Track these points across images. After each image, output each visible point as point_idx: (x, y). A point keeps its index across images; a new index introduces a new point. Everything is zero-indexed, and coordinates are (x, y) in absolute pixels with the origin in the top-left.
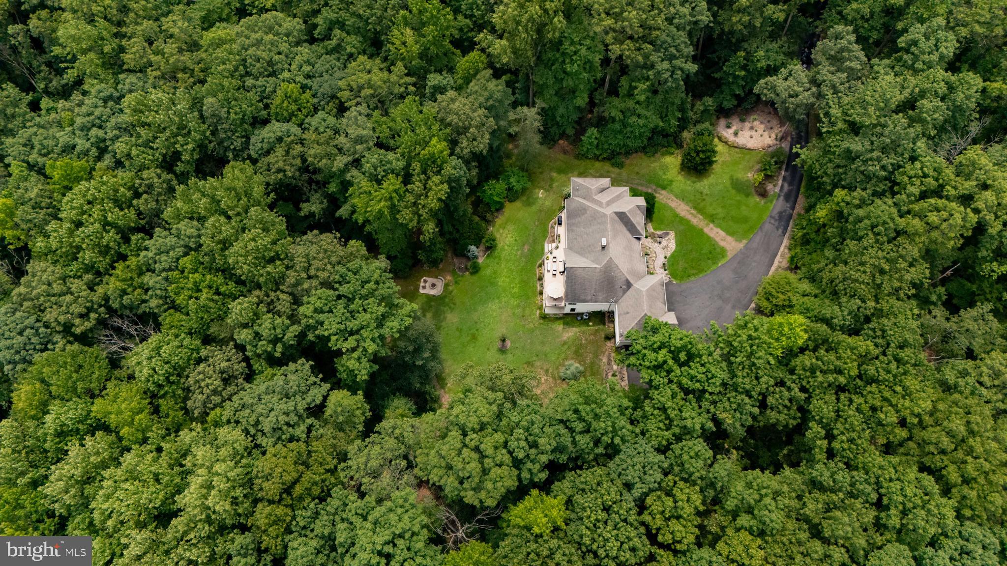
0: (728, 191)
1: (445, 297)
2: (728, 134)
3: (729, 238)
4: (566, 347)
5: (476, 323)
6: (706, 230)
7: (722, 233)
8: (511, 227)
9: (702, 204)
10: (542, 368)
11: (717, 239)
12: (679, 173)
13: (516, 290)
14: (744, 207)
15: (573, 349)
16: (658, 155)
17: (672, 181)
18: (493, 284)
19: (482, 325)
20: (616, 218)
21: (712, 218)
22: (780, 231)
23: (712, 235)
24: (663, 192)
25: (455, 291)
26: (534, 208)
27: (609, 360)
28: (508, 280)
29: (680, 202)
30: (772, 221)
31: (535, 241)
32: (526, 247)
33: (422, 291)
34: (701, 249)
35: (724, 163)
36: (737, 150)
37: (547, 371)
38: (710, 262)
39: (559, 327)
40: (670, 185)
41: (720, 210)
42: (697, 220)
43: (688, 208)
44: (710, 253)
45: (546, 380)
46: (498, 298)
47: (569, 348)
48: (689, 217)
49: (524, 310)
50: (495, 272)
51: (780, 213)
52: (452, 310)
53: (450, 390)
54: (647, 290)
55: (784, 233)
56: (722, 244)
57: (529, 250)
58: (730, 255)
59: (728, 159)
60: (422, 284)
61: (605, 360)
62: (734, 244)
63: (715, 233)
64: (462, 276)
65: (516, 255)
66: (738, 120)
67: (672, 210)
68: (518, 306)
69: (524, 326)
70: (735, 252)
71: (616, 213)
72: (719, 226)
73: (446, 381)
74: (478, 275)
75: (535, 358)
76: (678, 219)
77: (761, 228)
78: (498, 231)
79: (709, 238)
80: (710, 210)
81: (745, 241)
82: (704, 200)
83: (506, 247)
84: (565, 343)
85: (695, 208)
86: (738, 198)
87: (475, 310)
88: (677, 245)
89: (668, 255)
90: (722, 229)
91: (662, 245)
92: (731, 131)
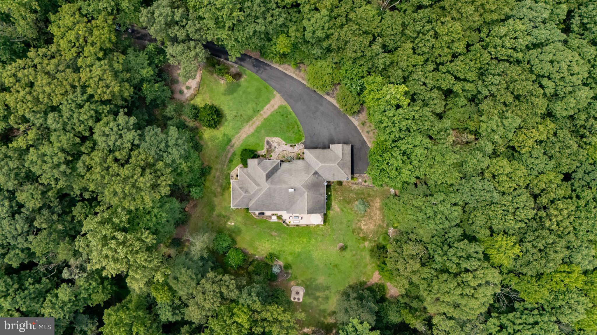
0: (235, 98)
1: (306, 284)
2: (188, 94)
3: (272, 102)
4: (344, 209)
5: (326, 265)
6: (265, 116)
7: (268, 106)
8: (257, 244)
9: (245, 117)
10: (357, 224)
11: (272, 110)
12: (218, 129)
13: (305, 240)
14: (249, 90)
15: (346, 205)
16: (202, 142)
17: (224, 135)
18: (299, 254)
19: (327, 261)
20: (270, 180)
21: (256, 111)
22: (267, 68)
23: (269, 113)
24: (233, 141)
25: (302, 279)
26: (243, 228)
27: (355, 184)
28: (297, 246)
29: (242, 131)
30: (260, 72)
31: (270, 228)
32: (273, 233)
33: (301, 300)
34: (280, 121)
35: (211, 98)
36: (201, 88)
37: (358, 221)
38: (289, 116)
39: (331, 213)
40: (227, 136)
41: (250, 106)
42: (258, 121)
43: (247, 126)
44: (282, 115)
45: (365, 221)
46: (310, 251)
47: (345, 207)
48: (255, 126)
49: (319, 235)
50: (291, 254)
51: (254, 66)
52: (315, 280)
53: (367, 279)
54: (321, 162)
55: (269, 66)
56: (276, 107)
57: (275, 232)
58: (284, 103)
59: (208, 95)
60: (296, 300)
61: (355, 186)
62: (276, 100)
63: (267, 111)
64: (292, 274)
65: (279, 241)
66: (176, 85)
67: (248, 137)
68: (316, 239)
69: (330, 235)
70: (283, 100)
71: (267, 180)
72: (263, 107)
73: (362, 281)
74: (292, 265)
75: (350, 228)
76: (256, 134)
77: (265, 81)
78: (259, 252)
79: (271, 115)
80: (250, 112)
81: (275, 92)
82: (241, 115)
83: (273, 247)
84: (342, 210)
85: (248, 122)
86: (241, 92)
87: (317, 265)
88: (277, 137)
89: (284, 143)
90: (265, 106)
91: (277, 146)
92: (186, 91)
